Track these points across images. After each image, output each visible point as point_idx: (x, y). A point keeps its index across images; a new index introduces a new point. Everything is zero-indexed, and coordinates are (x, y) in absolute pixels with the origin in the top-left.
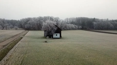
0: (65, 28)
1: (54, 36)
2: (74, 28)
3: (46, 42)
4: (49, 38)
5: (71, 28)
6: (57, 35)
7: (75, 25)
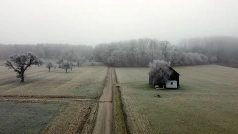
0: (182, 63)
1: (168, 85)
2: (201, 60)
3: (159, 96)
4: (160, 87)
5: (193, 62)
6: (172, 84)
7: (202, 55)
